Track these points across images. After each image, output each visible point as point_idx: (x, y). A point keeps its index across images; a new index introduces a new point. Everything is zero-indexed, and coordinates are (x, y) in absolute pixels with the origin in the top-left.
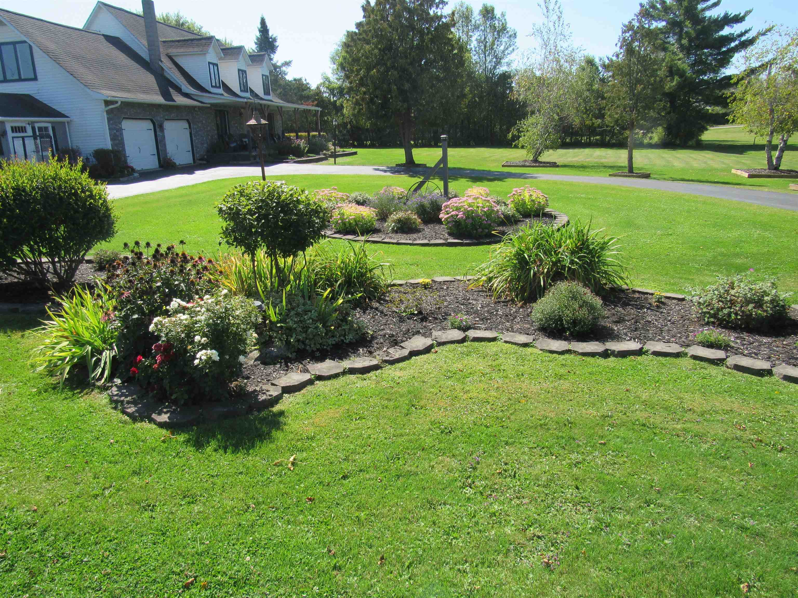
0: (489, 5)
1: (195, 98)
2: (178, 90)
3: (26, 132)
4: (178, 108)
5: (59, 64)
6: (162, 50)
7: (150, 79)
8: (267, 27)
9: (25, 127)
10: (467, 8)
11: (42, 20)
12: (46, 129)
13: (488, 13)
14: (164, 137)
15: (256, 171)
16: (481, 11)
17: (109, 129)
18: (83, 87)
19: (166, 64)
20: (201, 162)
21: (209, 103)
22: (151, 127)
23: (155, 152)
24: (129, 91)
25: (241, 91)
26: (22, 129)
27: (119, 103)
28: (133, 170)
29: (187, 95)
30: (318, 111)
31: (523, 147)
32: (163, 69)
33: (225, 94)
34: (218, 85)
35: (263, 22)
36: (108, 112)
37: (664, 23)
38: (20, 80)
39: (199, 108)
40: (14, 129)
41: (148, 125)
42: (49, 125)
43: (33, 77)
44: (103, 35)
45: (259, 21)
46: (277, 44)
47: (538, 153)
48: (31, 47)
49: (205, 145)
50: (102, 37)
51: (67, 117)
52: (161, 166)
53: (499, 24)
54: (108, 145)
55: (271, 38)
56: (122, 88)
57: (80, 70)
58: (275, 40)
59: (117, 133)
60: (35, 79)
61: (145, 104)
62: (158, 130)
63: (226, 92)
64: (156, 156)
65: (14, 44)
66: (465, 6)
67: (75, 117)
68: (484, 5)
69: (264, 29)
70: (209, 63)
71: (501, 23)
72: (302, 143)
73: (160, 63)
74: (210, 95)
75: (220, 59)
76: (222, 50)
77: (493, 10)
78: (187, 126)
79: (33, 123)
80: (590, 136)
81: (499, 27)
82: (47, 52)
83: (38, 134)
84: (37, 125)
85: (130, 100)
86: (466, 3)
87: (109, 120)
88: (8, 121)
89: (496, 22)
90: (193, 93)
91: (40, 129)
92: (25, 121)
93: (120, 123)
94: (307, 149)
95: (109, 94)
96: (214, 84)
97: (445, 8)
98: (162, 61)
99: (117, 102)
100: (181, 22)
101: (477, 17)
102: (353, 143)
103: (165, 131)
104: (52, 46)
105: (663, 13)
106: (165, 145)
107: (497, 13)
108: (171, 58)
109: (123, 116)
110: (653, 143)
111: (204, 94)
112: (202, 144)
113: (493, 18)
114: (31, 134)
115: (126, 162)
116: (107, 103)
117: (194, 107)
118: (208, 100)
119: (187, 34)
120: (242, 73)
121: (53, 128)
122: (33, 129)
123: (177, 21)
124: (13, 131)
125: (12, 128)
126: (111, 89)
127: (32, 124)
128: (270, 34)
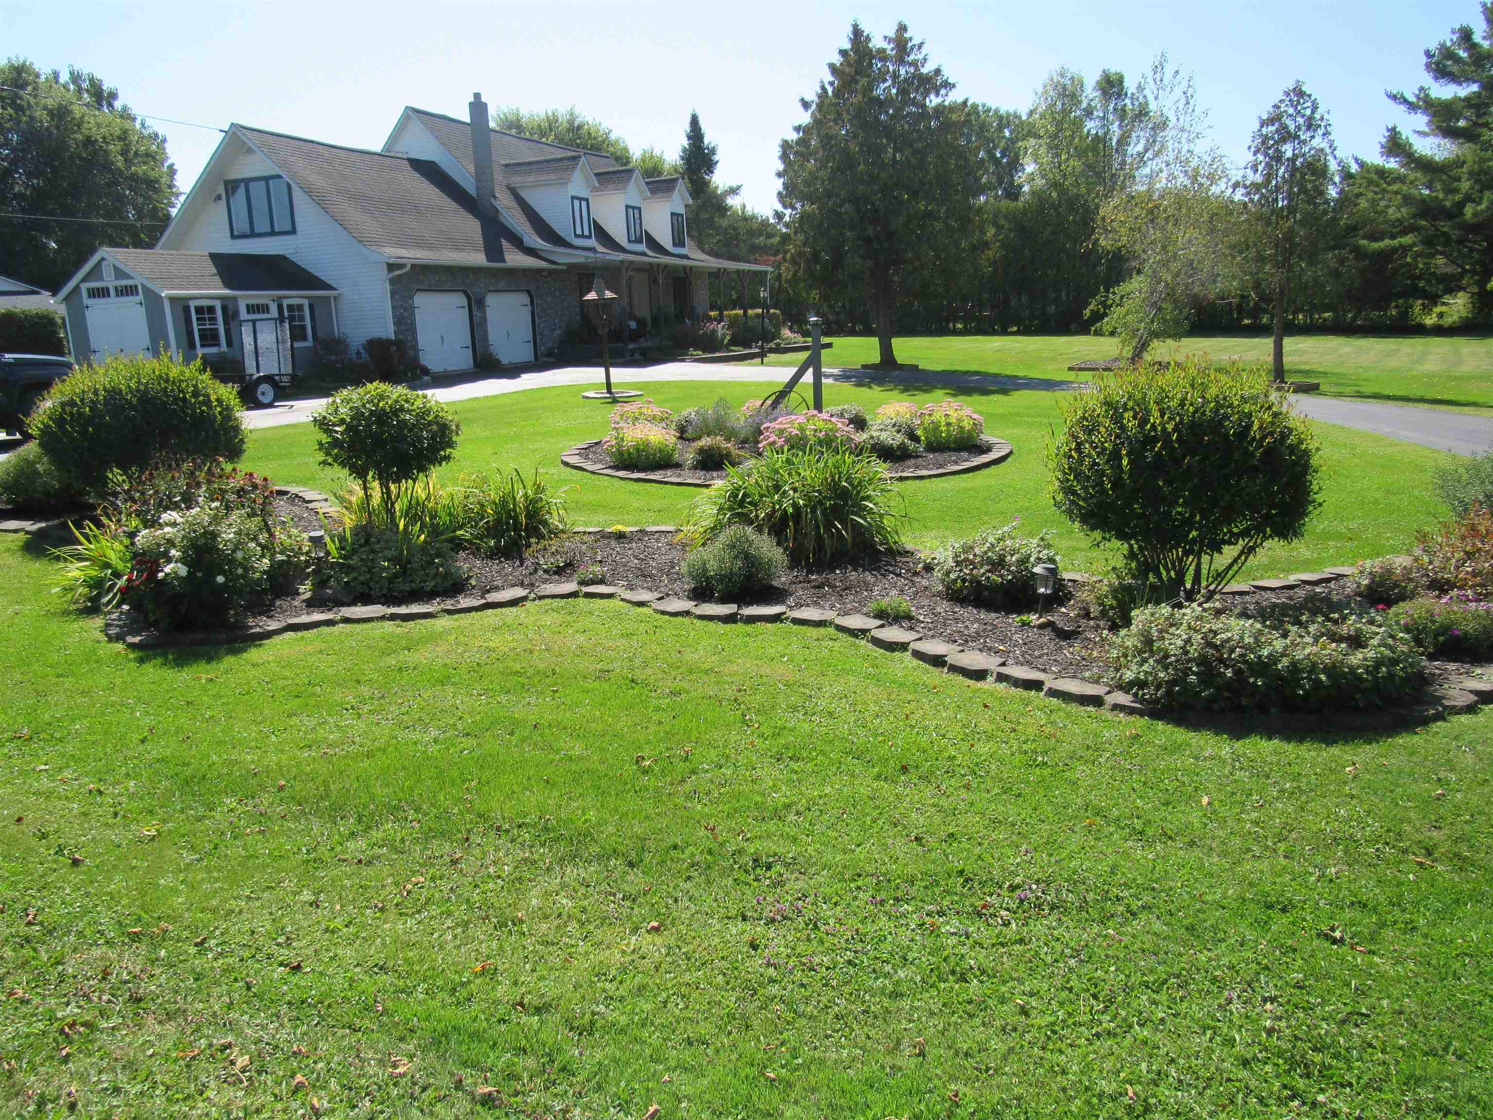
0: (1113, 71)
1: (543, 255)
2: (518, 242)
3: (268, 312)
4: (512, 272)
5: (324, 208)
6: (499, 179)
7: (472, 227)
8: (700, 129)
9: (267, 306)
10: (1072, 79)
11: (312, 142)
12: (300, 307)
13: (1113, 86)
14: (484, 320)
15: (596, 374)
16: (1097, 83)
17: (393, 308)
18: (356, 243)
19: (504, 203)
20: (546, 359)
21: (565, 264)
22: (465, 302)
23: (469, 344)
24: (430, 247)
25: (630, 241)
26: (264, 309)
27: (409, 266)
28: (425, 371)
29: (531, 252)
30: (766, 272)
31: (1112, 334)
32: (497, 211)
33: (600, 248)
34: (586, 233)
35: (695, 122)
36: (392, 281)
37: (1475, 88)
38: (273, 233)
39: (550, 271)
40: (250, 309)
41: (460, 300)
42: (305, 302)
43: (289, 228)
44: (409, 160)
45: (688, 120)
46: (716, 158)
47: (1143, 347)
48: (289, 186)
49: (558, 332)
50: (407, 162)
51: (335, 289)
52: (477, 364)
53: (1133, 104)
54: (388, 330)
55: (708, 148)
56: (420, 243)
57: (355, 215)
58: (713, 151)
59: (405, 314)
60: (293, 231)
61: (455, 267)
62: (474, 307)
63: (601, 244)
64: (470, 351)
65: (267, 179)
66: (1069, 75)
67: (345, 290)
68: (1104, 71)
69: (696, 133)
70: (573, 198)
71: (1137, 103)
72: (721, 330)
73: (493, 200)
74: (569, 251)
75: (594, 189)
76: (596, 175)
77: (1120, 80)
78: (526, 299)
79: (280, 298)
80: (1310, 313)
81: (1133, 110)
82: (308, 192)
83: (286, 314)
84: (285, 303)
85: (431, 262)
86: (1072, 70)
87: (393, 293)
88: (241, 296)
89: (1128, 101)
90: (539, 247)
91: (290, 308)
92: (269, 296)
93: (412, 298)
94: (728, 338)
95: (393, 252)
96: (579, 232)
97: (950, 94)
98: (495, 197)
99: (405, 265)
100: (576, 125)
101: (1090, 93)
102: (853, 327)
103: (488, 309)
104: (319, 182)
105: (1473, 68)
106: (485, 332)
107: (1130, 85)
108: (513, 192)
109: (417, 287)
110: (1446, 326)
111: (561, 250)
112: (552, 330)
113: (1121, 94)
114: (277, 316)
115: (416, 358)
116: (391, 267)
117: (539, 271)
118: (564, 257)
119: (552, 149)
120: (633, 213)
121: (311, 307)
122: (280, 308)
123: (571, 122)
124: (248, 312)
125: (248, 306)
126: (402, 245)
127: (279, 301)
128: (706, 141)
